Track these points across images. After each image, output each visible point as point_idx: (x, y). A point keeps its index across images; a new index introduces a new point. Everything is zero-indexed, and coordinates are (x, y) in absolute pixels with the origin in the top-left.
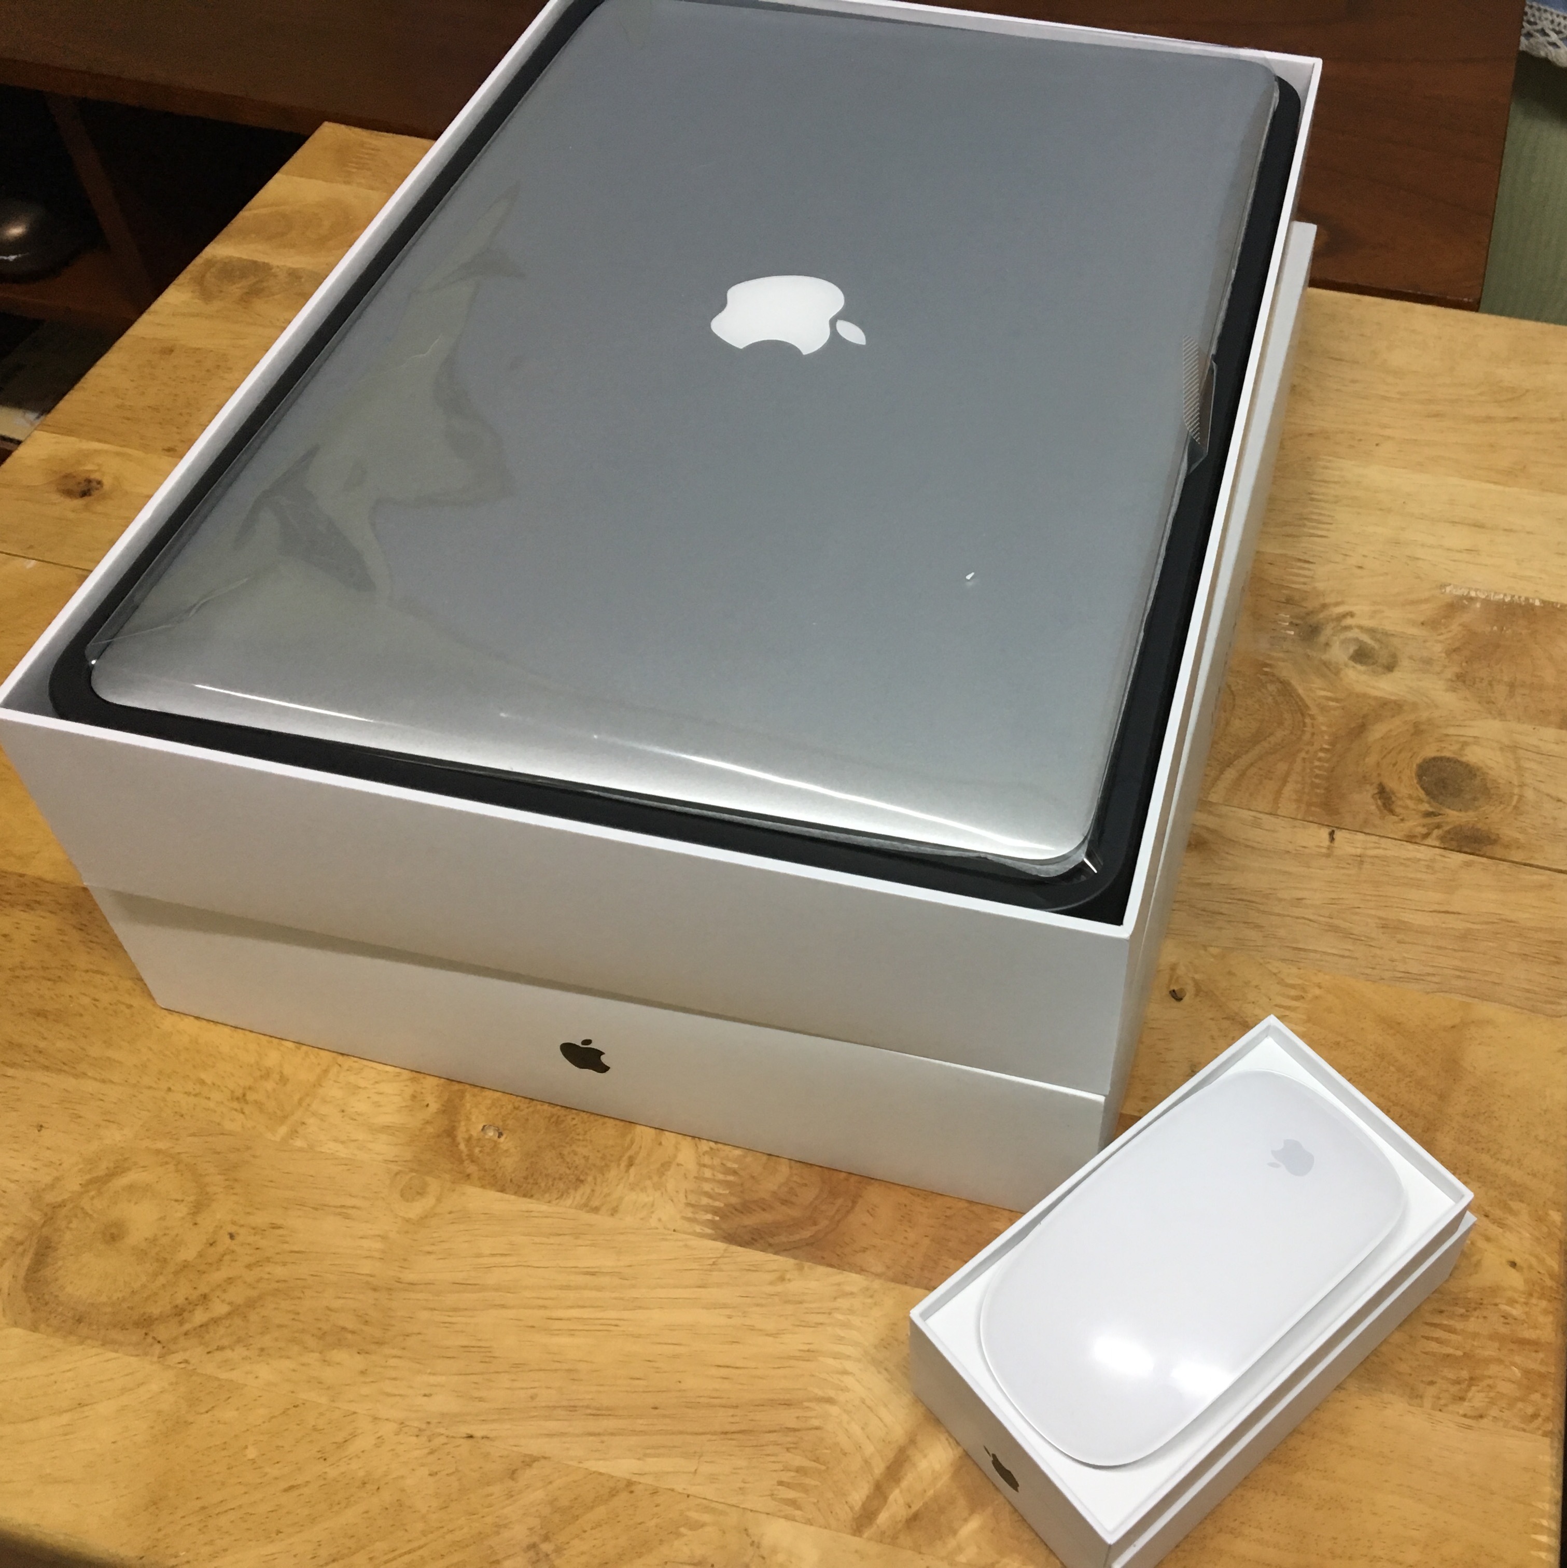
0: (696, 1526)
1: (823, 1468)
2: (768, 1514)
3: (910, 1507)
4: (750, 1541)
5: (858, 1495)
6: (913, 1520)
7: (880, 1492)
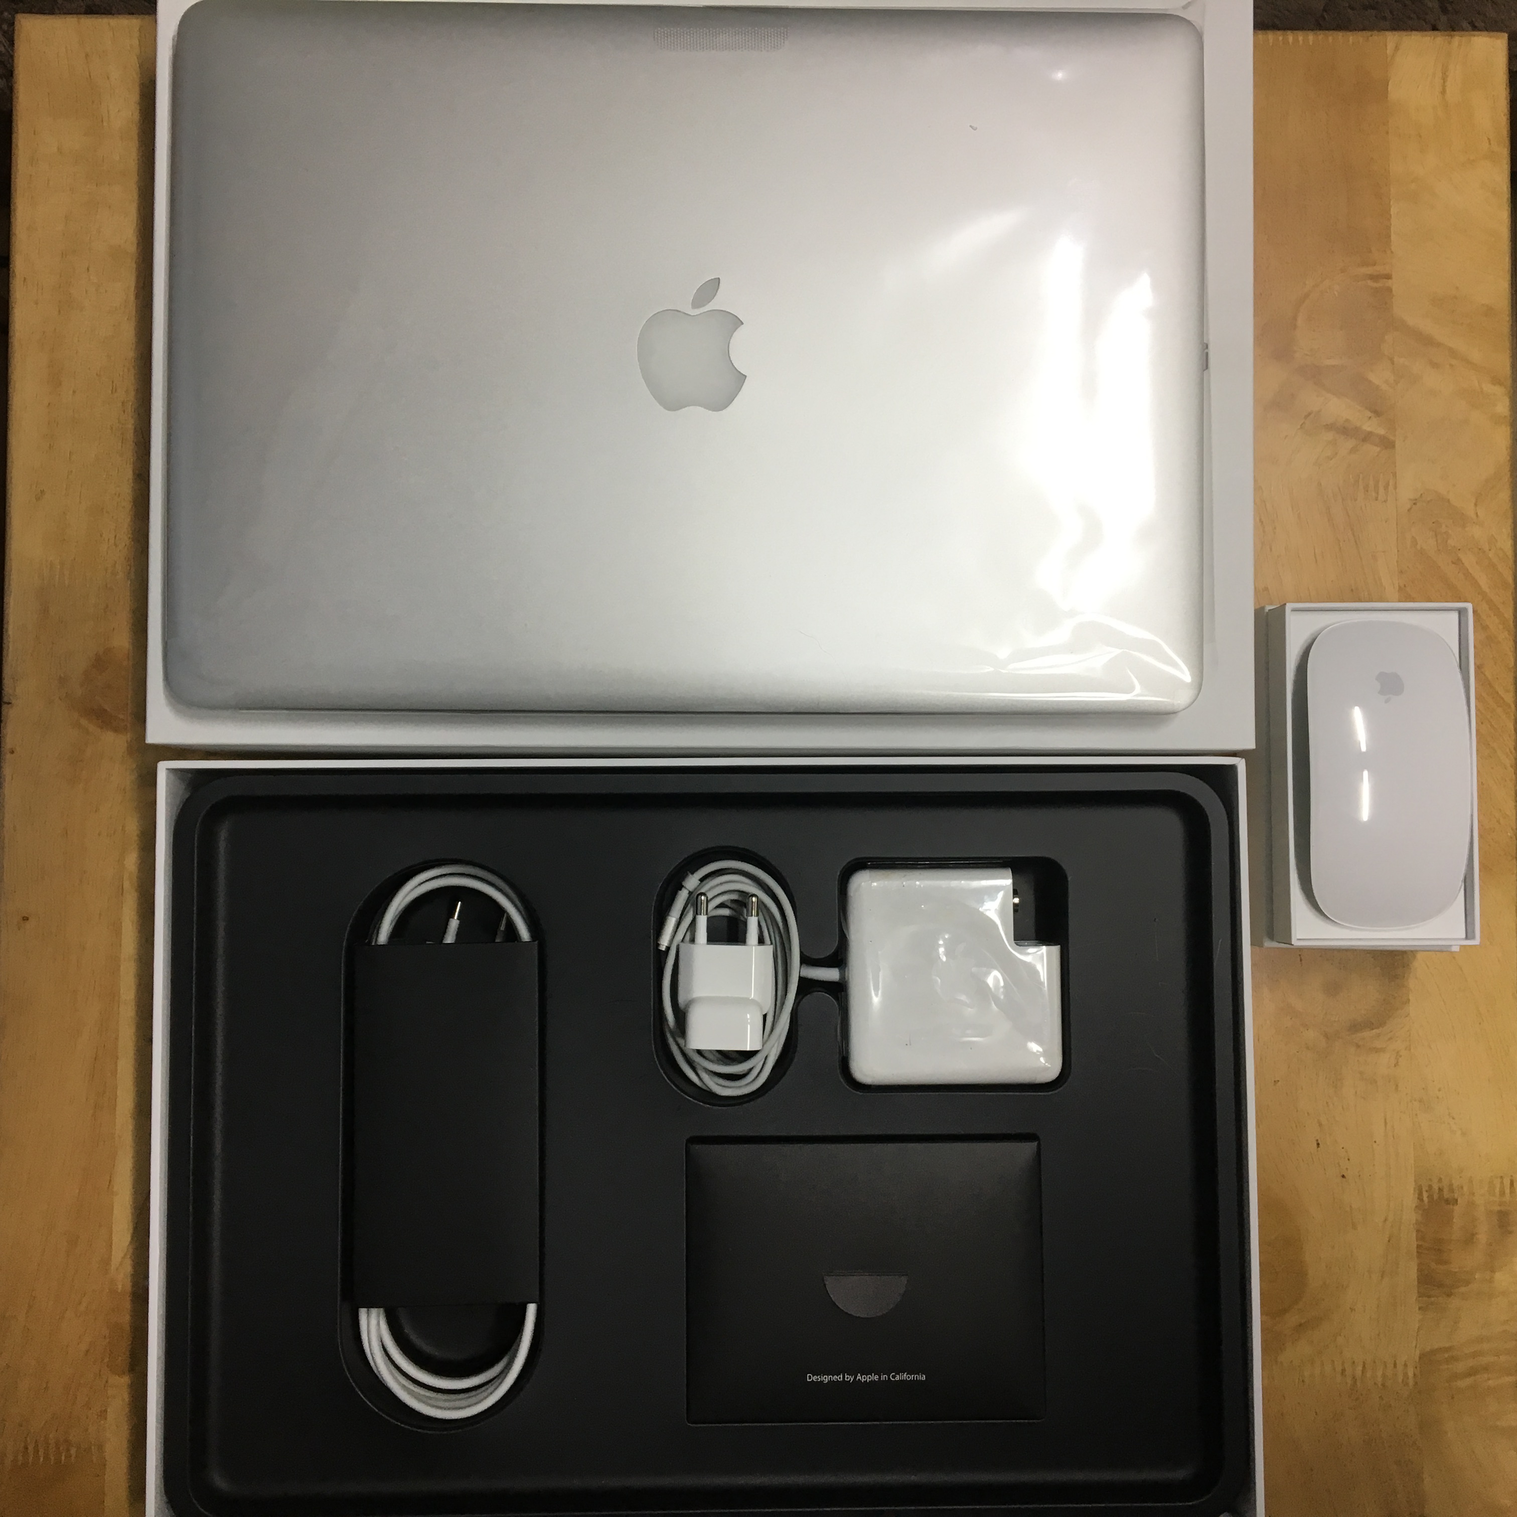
0: (1414, 542)
1: (1361, 476)
2: (1396, 500)
3: (1370, 417)
4: (1414, 506)
5: (1372, 450)
6: (1377, 413)
7: (1367, 437)
